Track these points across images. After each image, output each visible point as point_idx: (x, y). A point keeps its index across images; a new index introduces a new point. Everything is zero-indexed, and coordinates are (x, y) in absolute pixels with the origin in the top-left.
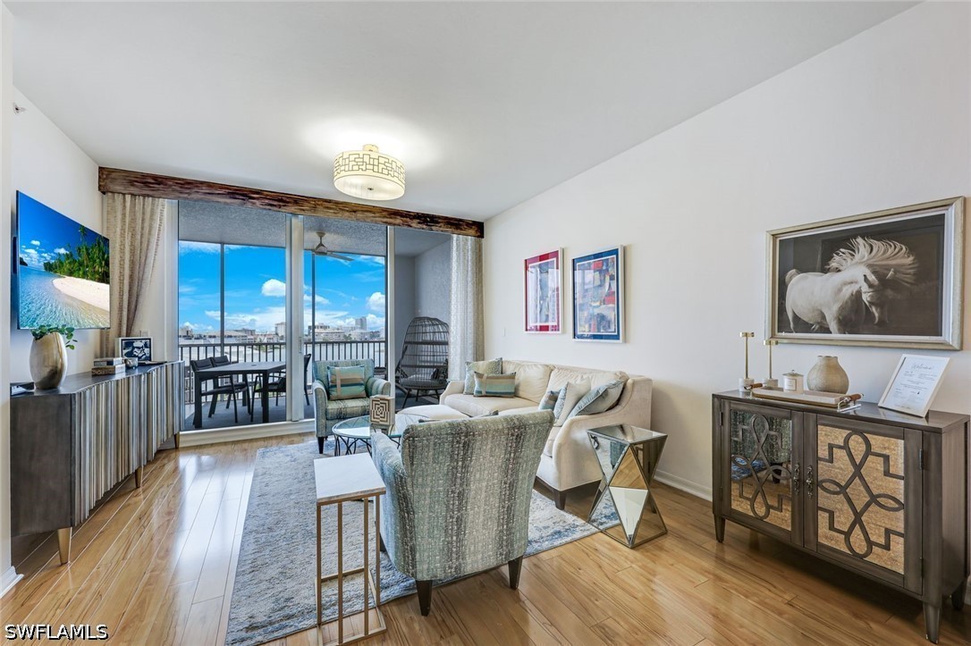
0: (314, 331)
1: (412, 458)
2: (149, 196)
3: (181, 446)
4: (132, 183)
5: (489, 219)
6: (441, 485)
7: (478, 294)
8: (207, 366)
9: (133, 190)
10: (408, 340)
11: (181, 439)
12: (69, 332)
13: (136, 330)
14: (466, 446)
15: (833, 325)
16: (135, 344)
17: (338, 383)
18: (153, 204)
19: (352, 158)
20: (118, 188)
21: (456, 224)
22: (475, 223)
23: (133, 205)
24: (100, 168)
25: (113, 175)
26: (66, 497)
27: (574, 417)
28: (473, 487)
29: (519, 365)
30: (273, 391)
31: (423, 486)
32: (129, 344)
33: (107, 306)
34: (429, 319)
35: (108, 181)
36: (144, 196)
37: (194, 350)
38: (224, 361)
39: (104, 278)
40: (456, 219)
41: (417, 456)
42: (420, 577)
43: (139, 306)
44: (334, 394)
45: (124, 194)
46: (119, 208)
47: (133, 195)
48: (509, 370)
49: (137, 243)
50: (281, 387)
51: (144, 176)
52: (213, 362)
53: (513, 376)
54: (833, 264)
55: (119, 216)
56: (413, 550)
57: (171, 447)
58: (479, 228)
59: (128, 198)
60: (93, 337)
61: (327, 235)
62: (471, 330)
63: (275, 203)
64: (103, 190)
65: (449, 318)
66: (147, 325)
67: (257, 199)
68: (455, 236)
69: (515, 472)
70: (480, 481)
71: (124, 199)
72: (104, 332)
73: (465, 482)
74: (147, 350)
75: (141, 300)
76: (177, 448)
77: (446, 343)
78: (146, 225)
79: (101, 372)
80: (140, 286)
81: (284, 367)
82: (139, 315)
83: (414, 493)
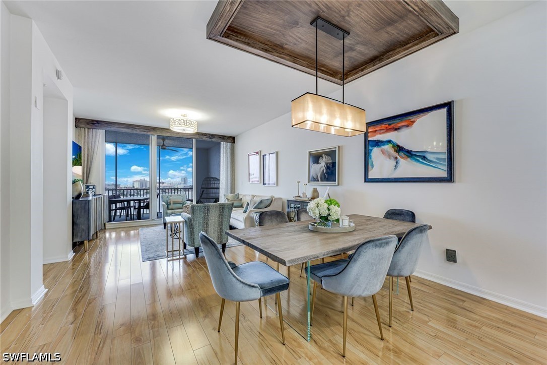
0: (159, 185)
1: (193, 213)
2: (94, 129)
3: (107, 228)
4: (88, 124)
5: (237, 136)
6: (201, 221)
7: (232, 167)
8: (112, 198)
9: (88, 126)
10: (202, 187)
11: (107, 226)
13: (89, 182)
14: (208, 210)
15: (319, 180)
16: (90, 187)
17: (172, 203)
18: (96, 132)
19: (177, 120)
20: (83, 126)
21: (224, 138)
22: (231, 137)
23: (88, 132)
24: (76, 118)
25: (81, 121)
26: (87, 231)
27: (252, 209)
28: (210, 221)
29: (244, 196)
30: (142, 208)
31: (196, 221)
32: (87, 187)
33: (82, 173)
34: (213, 178)
35: (79, 123)
36: (93, 129)
40: (222, 136)
41: (195, 213)
42: (195, 246)
43: (91, 173)
44: (170, 207)
45: (85, 128)
46: (83, 134)
47: (88, 128)
48: (240, 197)
49: (90, 147)
50: (147, 207)
51: (93, 121)
52: (114, 196)
53: (241, 199)
54: (319, 162)
55: (83, 136)
56: (194, 239)
57: (104, 229)
58: (233, 139)
59: (86, 129)
61: (166, 140)
62: (229, 182)
63: (146, 130)
64: (76, 126)
65: (220, 177)
67: (138, 129)
68: (222, 143)
69: (222, 218)
70: (212, 219)
71: (85, 130)
73: (208, 220)
74: (94, 190)
75: (91, 170)
76: (105, 229)
77: (219, 188)
78: (94, 140)
80: (91, 164)
81: (149, 198)
82: (90, 176)
83: (194, 223)
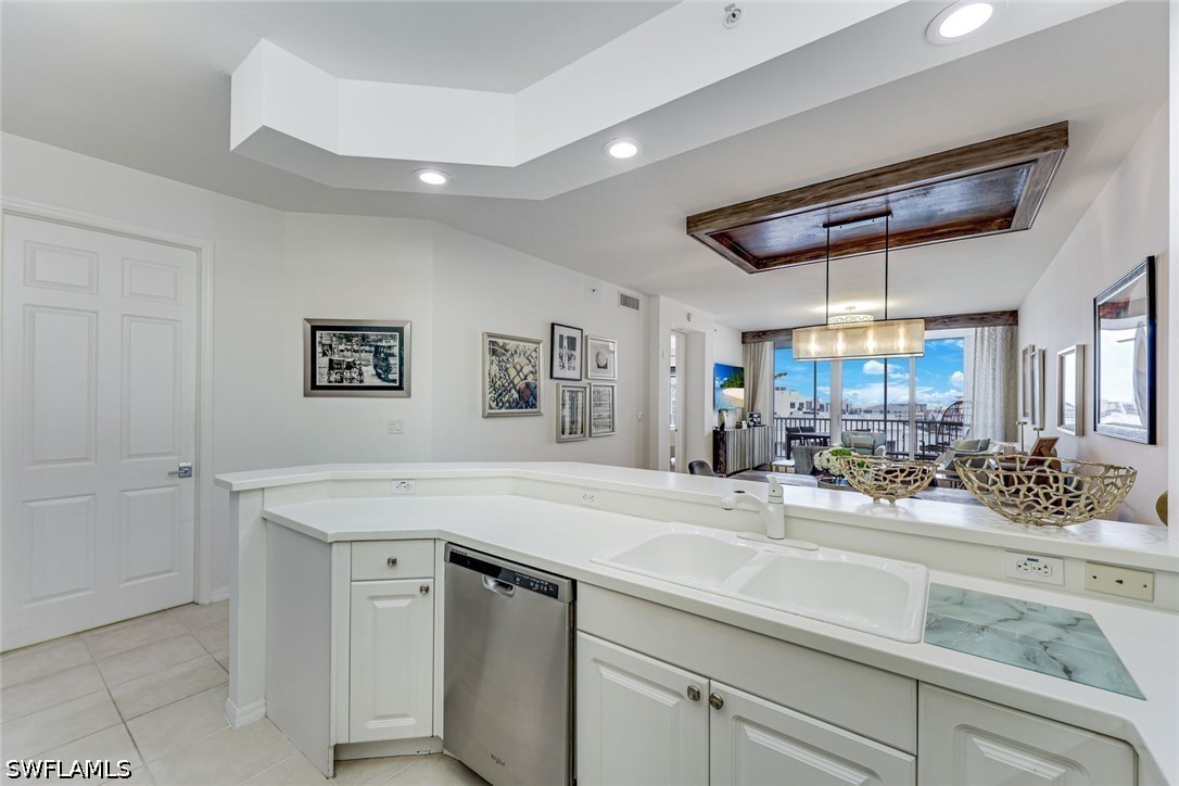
4: (754, 337)
5: (1019, 307)
9: (754, 341)
12: (727, 411)
13: (755, 409)
16: (754, 416)
18: (762, 345)
20: (749, 341)
22: (1004, 313)
24: (743, 333)
25: (747, 335)
32: (751, 416)
33: (742, 398)
35: (745, 338)
36: (759, 342)
37: (803, 421)
38: (812, 429)
39: (742, 386)
40: (980, 314)
43: (757, 397)
45: (751, 343)
46: (749, 350)
49: (756, 366)
51: (759, 332)
55: (749, 354)
59: (753, 344)
60: (739, 411)
64: (744, 343)
66: (762, 406)
71: (751, 345)
72: (743, 409)
74: (758, 419)
75: (757, 394)
79: (739, 426)
80: (757, 387)
82: (756, 402)
